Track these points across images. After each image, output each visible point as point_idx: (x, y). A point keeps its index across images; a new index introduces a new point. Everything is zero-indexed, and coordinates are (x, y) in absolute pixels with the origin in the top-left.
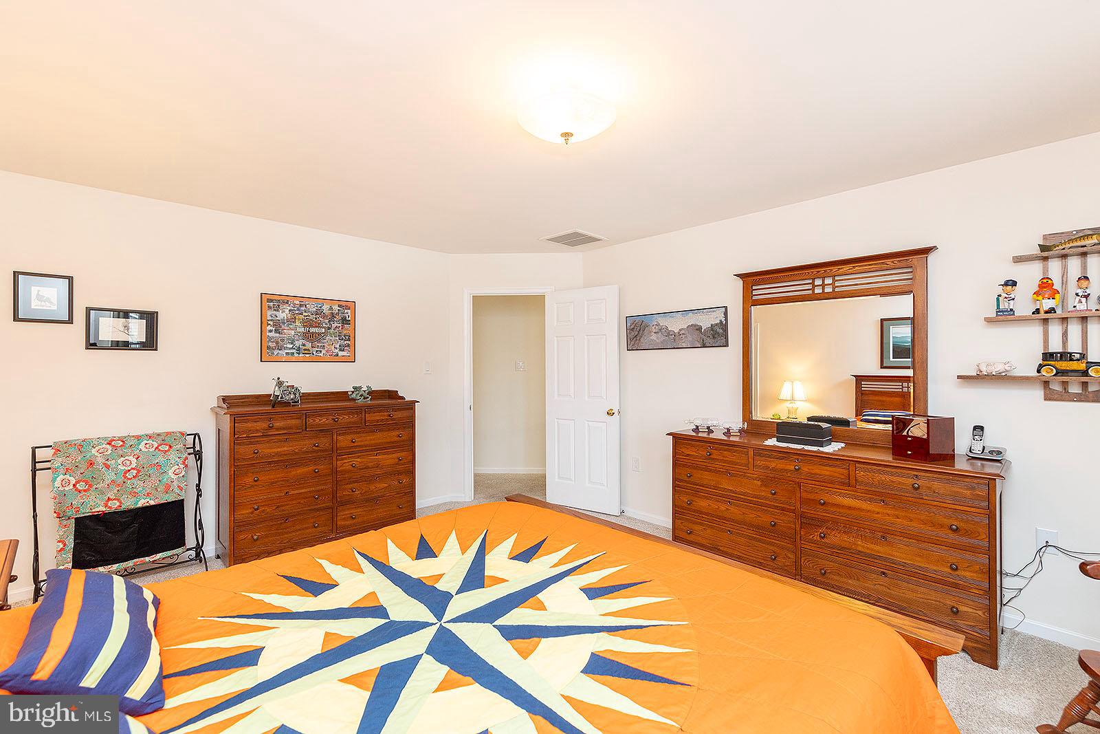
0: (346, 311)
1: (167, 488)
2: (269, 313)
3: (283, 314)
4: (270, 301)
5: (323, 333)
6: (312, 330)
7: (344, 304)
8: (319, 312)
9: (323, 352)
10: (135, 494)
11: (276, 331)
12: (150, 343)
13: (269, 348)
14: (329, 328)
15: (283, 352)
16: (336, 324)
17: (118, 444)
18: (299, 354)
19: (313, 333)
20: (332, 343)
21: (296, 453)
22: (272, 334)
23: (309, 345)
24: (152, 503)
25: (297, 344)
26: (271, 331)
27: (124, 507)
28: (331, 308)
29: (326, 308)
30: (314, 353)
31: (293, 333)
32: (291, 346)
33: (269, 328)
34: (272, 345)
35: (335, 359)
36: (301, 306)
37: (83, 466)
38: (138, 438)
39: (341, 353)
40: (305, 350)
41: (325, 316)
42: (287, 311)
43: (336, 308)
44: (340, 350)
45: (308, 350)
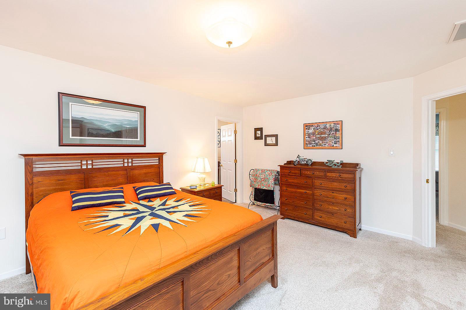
0: (337, 126)
1: (269, 186)
2: (306, 131)
3: (311, 131)
4: (307, 126)
5: (327, 137)
6: (322, 136)
7: (336, 122)
8: (325, 128)
9: (327, 145)
10: (263, 185)
11: (309, 137)
12: (276, 144)
13: (306, 144)
14: (329, 134)
15: (311, 145)
16: (333, 132)
17: (263, 171)
18: (317, 146)
19: (322, 137)
20: (331, 141)
21: (299, 184)
22: (307, 139)
23: (321, 142)
24: (266, 189)
25: (316, 142)
26: (307, 138)
27: (261, 188)
28: (330, 125)
29: (328, 126)
30: (323, 145)
31: (315, 137)
32: (314, 143)
33: (306, 136)
34: (308, 143)
35: (332, 148)
36: (318, 126)
37: (255, 175)
38: (267, 170)
39: (335, 145)
40: (319, 144)
41: (328, 129)
42: (312, 129)
43: (332, 125)
44: (335, 144)
45: (321, 144)
